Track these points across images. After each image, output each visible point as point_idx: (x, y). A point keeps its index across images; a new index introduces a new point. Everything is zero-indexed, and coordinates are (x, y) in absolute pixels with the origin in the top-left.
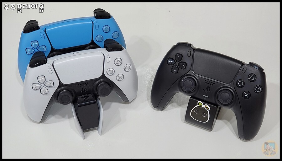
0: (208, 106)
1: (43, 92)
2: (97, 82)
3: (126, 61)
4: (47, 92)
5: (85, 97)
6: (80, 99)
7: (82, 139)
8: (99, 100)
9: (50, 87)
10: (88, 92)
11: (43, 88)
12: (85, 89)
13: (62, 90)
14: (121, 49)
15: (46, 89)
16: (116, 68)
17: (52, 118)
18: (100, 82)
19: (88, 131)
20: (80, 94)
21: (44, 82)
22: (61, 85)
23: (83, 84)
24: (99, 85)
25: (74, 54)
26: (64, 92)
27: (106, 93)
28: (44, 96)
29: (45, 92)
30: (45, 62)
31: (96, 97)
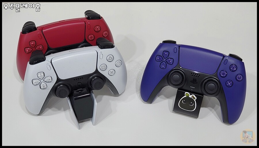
0: (195, 96)
1: (42, 87)
2: (91, 77)
3: (117, 58)
4: (45, 87)
5: (80, 91)
6: (75, 92)
7: (77, 129)
8: (92, 94)
9: (48, 82)
10: (83, 86)
11: (43, 83)
12: (80, 84)
13: (59, 85)
14: (112, 46)
15: (45, 84)
16: (108, 64)
17: (49, 111)
18: (94, 77)
19: (83, 122)
20: (76, 88)
21: (44, 77)
22: (58, 80)
23: (78, 79)
24: (93, 79)
25: (71, 52)
26: (62, 87)
27: (99, 87)
28: (43, 90)
29: (44, 87)
30: (44, 60)
31: (90, 90)
